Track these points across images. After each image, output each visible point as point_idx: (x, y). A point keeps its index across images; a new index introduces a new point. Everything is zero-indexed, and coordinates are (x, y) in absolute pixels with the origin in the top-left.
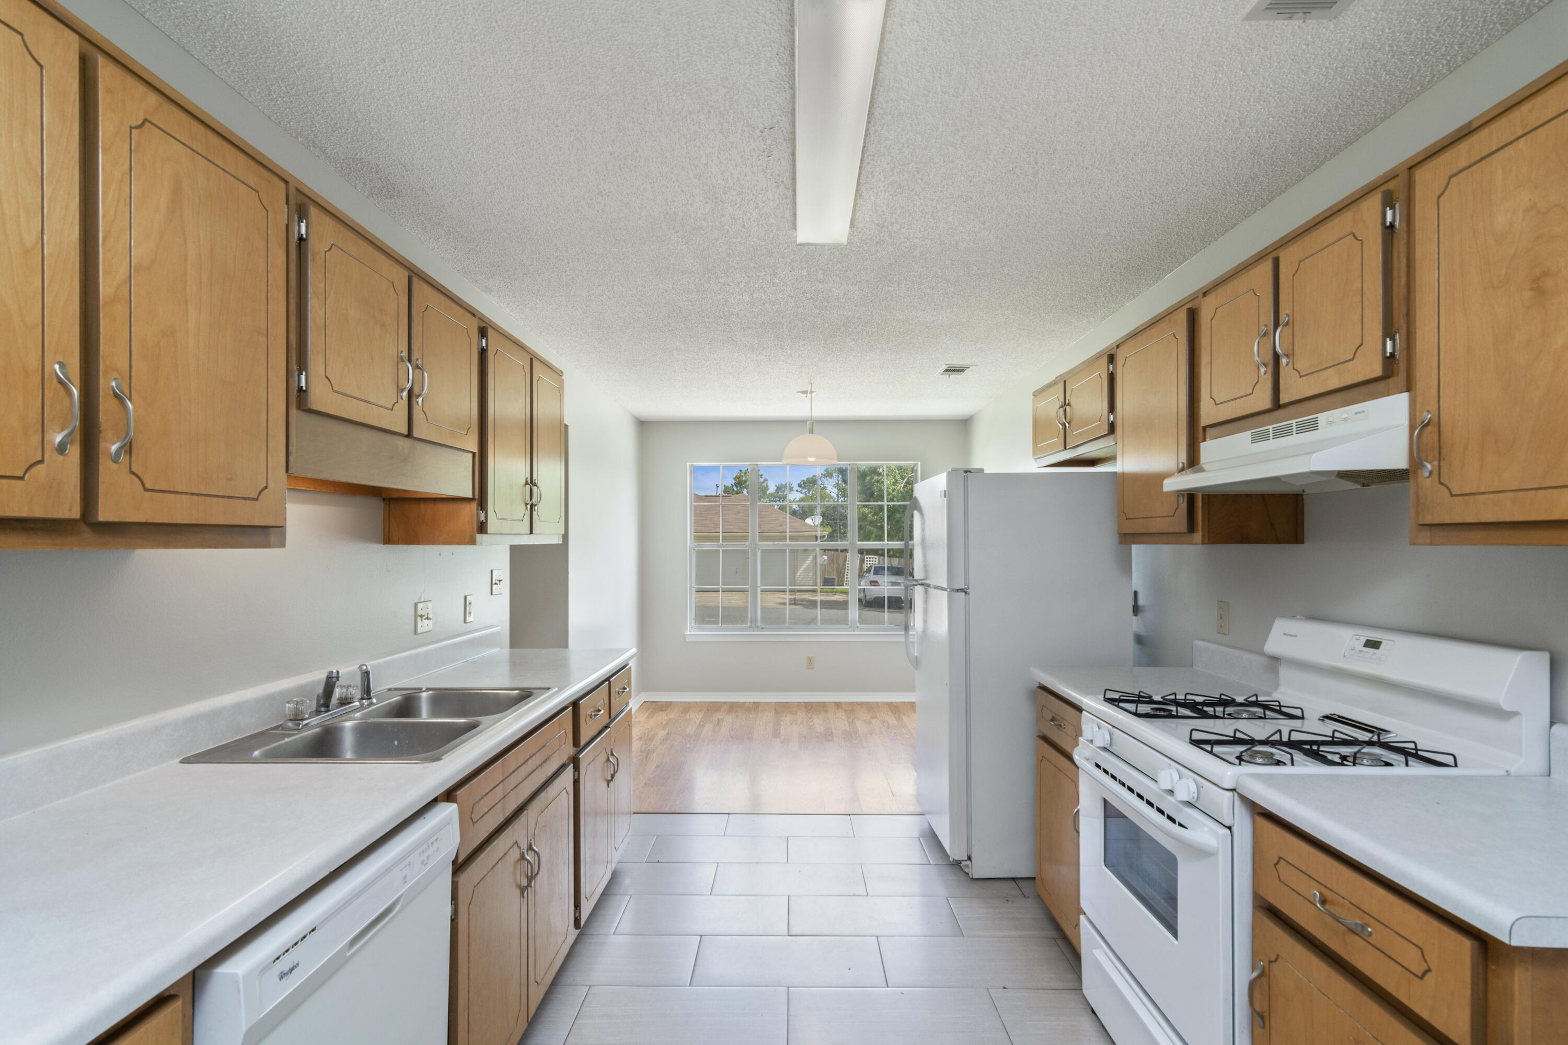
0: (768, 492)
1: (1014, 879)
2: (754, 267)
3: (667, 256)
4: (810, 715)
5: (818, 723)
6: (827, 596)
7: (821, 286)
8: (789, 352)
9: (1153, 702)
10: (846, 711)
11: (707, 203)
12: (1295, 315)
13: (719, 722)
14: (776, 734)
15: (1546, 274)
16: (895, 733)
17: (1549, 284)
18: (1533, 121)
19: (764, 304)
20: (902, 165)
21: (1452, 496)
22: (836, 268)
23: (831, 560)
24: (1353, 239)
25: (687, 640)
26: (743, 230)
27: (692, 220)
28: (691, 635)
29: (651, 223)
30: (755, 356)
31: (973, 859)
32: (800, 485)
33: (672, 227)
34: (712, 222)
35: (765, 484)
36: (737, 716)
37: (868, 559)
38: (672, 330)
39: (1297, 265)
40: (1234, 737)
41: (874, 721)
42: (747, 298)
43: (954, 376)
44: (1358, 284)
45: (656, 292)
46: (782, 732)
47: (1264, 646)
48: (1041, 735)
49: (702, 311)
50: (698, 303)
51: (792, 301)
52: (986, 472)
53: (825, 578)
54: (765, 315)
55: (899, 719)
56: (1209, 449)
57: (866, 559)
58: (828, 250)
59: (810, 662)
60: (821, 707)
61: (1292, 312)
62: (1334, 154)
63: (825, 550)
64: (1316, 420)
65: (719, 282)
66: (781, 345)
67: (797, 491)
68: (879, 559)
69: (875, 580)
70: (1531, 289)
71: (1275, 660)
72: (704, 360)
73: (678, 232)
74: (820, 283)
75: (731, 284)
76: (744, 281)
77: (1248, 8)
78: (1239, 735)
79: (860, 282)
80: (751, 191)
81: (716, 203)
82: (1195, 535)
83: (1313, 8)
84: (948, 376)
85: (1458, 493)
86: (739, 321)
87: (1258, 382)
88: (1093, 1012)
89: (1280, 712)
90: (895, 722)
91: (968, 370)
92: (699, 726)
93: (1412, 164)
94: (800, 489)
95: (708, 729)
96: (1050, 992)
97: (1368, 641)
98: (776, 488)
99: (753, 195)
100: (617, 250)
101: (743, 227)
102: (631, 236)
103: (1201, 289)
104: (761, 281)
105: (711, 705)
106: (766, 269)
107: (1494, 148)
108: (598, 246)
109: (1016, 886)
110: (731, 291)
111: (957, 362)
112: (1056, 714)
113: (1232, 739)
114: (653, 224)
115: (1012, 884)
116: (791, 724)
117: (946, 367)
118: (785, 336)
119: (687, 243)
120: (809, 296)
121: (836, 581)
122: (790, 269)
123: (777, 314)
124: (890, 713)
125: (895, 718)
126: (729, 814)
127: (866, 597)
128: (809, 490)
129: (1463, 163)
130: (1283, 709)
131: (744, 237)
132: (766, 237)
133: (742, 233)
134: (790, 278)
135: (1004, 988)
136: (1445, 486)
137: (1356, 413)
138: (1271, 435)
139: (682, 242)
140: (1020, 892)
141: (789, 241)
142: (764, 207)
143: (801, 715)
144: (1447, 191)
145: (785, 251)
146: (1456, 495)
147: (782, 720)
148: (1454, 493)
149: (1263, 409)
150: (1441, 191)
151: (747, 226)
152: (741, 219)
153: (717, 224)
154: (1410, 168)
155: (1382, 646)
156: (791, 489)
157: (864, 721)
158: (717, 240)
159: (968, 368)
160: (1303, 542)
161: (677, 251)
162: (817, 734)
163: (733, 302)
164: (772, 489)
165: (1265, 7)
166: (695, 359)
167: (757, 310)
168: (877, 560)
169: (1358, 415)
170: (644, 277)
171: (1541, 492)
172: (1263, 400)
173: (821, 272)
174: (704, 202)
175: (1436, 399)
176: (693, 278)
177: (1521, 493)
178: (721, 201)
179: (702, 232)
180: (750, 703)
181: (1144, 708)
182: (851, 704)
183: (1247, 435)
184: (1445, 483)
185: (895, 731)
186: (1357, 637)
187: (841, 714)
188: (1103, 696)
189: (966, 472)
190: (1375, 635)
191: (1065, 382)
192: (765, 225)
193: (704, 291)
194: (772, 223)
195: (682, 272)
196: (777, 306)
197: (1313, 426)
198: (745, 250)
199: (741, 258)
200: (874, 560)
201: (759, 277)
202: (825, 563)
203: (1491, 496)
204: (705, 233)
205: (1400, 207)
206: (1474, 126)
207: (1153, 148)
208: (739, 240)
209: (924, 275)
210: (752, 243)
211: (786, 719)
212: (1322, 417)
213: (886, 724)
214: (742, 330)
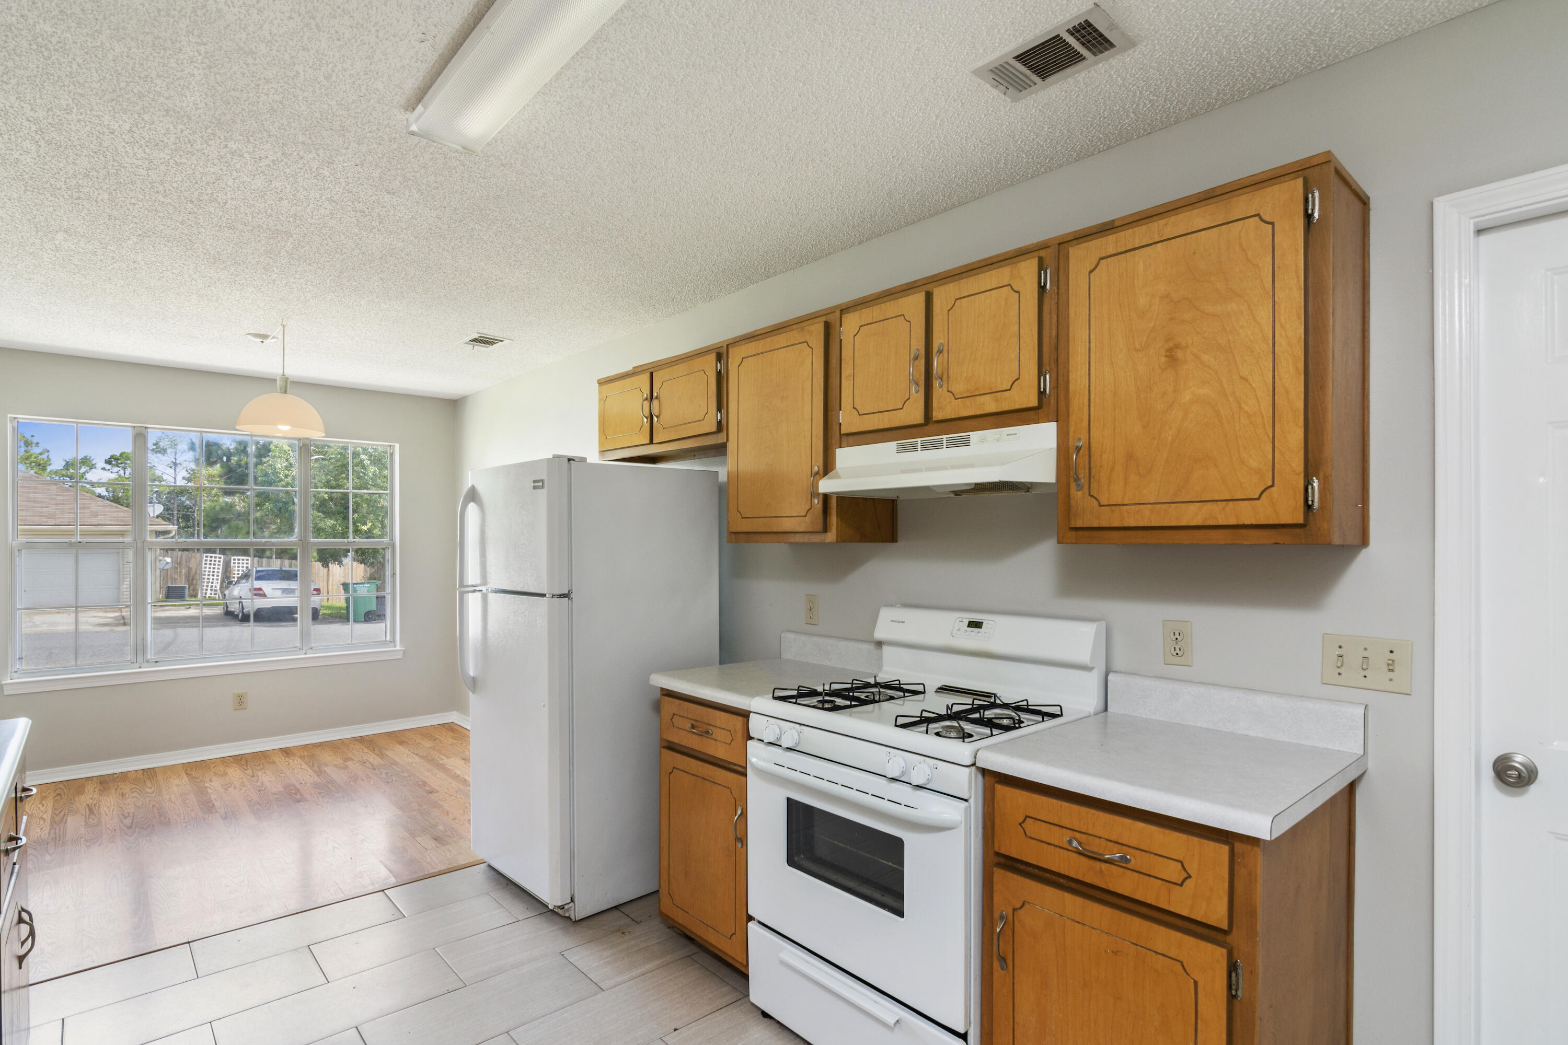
0: (49, 469)
1: (616, 907)
2: (303, 143)
3: (154, 76)
4: (249, 772)
5: (267, 779)
6: (176, 610)
7: (387, 197)
8: (274, 276)
9: (820, 694)
10: (302, 757)
11: (290, 18)
12: (950, 345)
13: (91, 811)
14: (208, 807)
15: (1177, 346)
16: (387, 774)
17: (1179, 354)
18: (1167, 234)
19: (281, 199)
20: (601, 79)
21: (1101, 506)
22: (425, 181)
23: (178, 564)
24: (1010, 289)
25: (6, 693)
26: (325, 82)
27: (244, 36)
28: (14, 684)
29: (159, 10)
30: (212, 271)
31: (576, 900)
32: (108, 462)
33: (196, 32)
34: (278, 51)
35: (44, 456)
36: (123, 795)
37: (237, 561)
38: (79, 198)
39: (953, 303)
40: (921, 717)
41: (349, 763)
42: (259, 182)
43: (481, 349)
44: (1015, 328)
45: (88, 128)
46: (217, 804)
47: (873, 635)
48: (665, 744)
49: (162, 183)
50: (162, 168)
51: (329, 207)
52: (588, 461)
53: (169, 587)
54: (271, 215)
55: (382, 755)
56: (845, 456)
57: (232, 561)
58: (432, 153)
59: (240, 701)
60: (262, 757)
61: (947, 342)
62: (931, 216)
63: (167, 550)
64: (968, 437)
65: (226, 146)
66: (268, 264)
67: (104, 469)
68: (253, 561)
69: (258, 587)
70: (1166, 356)
71: (880, 644)
72: (113, 258)
73: (205, 44)
74: (389, 193)
75: (246, 155)
76: (271, 158)
77: (980, 64)
78: (925, 714)
79: (445, 207)
80: (377, 31)
81: (307, 25)
82: (829, 534)
83: (1013, 85)
84: (472, 346)
85: (1106, 504)
86: (221, 214)
87: (909, 399)
88: (765, 1015)
89: (900, 689)
90: (379, 760)
91: (500, 343)
92: (53, 822)
93: (1062, 241)
94: (108, 467)
95: (74, 824)
96: (717, 1014)
97: (970, 622)
98: (64, 463)
99: (377, 37)
100: (50, 30)
101: (328, 77)
102: (100, 17)
103: (839, 305)
104: (299, 166)
105: (61, 786)
106: (321, 151)
107: (1137, 246)
108: (9, 8)
109: (621, 914)
110: (238, 166)
111: (490, 332)
112: (696, 721)
113: (919, 719)
114: (162, 13)
115: (616, 914)
116: (226, 789)
117: (476, 336)
118: (283, 253)
119: (210, 67)
120: (359, 206)
121: (187, 591)
122: (358, 162)
123: (291, 219)
124: (365, 750)
125: (377, 755)
126: (189, 943)
127: (243, 608)
128: (124, 469)
129: (1111, 251)
130: (905, 687)
131: (318, 92)
132: (354, 106)
133: (318, 86)
134: (349, 175)
135: (675, 1030)
136: (1095, 498)
137: (1008, 435)
138: (919, 447)
139: (202, 62)
140: (629, 919)
141: (386, 123)
142: (381, 60)
143: (235, 773)
144: (1097, 270)
145: (369, 135)
146: (1104, 506)
147: (207, 787)
148: (1102, 504)
149: (915, 423)
150: (1092, 268)
151: (334, 78)
152: (331, 65)
153: (287, 57)
154: (1060, 244)
155: (984, 625)
156: (92, 467)
157: (336, 766)
158: (267, 81)
159: (502, 341)
160: (897, 542)
161: (179, 74)
162: (276, 796)
163: (230, 182)
164: (57, 464)
165: (991, 68)
166: (95, 254)
167: (262, 206)
168: (249, 562)
169: (1010, 437)
170: (82, 95)
171: (1173, 506)
172: (915, 414)
173: (400, 179)
174: (287, 14)
175: (1087, 429)
176: (181, 127)
177: (1157, 506)
178: (317, 26)
179: (250, 61)
180: (136, 771)
181: (814, 701)
182: (305, 747)
183: (893, 445)
184: (1095, 496)
185: (386, 771)
186: (961, 620)
187: (296, 762)
188: (772, 695)
189: (569, 460)
190: (976, 617)
191: (651, 374)
192: (363, 88)
193: (188, 152)
194: (377, 90)
195: (167, 111)
196: (299, 208)
197: (966, 442)
198: (305, 113)
199: (290, 123)
200: (245, 562)
201: (302, 158)
202: (168, 567)
203: (1133, 507)
204: (254, 65)
205: (1051, 272)
206: (1117, 224)
207: (830, 159)
208: (306, 94)
209: (529, 221)
210: (326, 106)
211: (212, 783)
212: (975, 436)
213: (368, 764)
214: (217, 228)
